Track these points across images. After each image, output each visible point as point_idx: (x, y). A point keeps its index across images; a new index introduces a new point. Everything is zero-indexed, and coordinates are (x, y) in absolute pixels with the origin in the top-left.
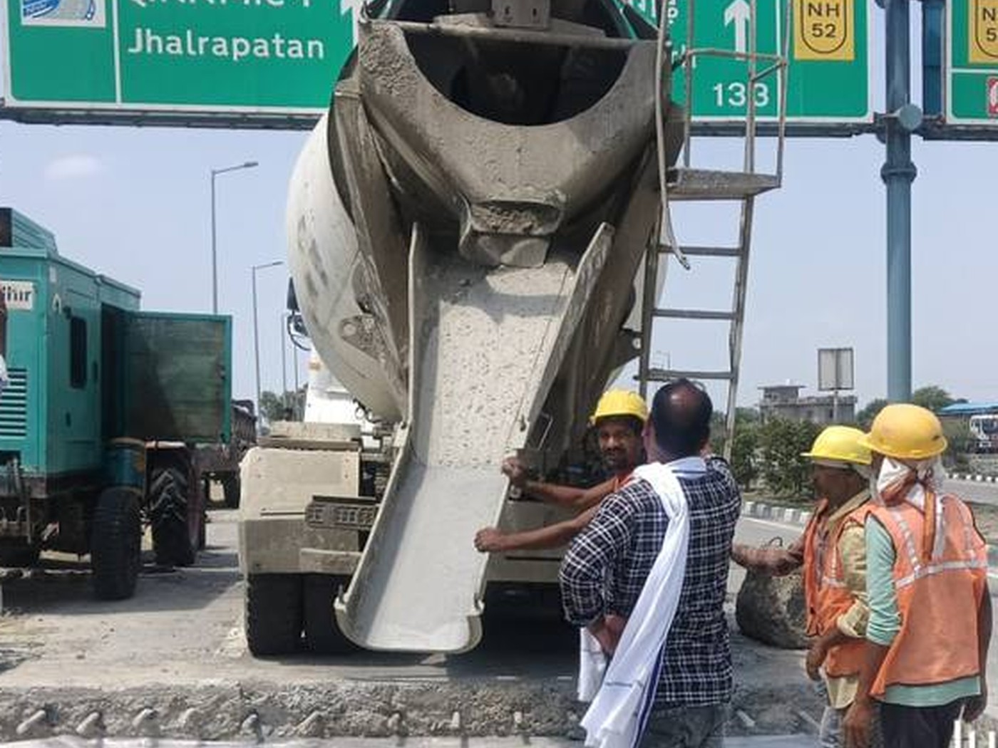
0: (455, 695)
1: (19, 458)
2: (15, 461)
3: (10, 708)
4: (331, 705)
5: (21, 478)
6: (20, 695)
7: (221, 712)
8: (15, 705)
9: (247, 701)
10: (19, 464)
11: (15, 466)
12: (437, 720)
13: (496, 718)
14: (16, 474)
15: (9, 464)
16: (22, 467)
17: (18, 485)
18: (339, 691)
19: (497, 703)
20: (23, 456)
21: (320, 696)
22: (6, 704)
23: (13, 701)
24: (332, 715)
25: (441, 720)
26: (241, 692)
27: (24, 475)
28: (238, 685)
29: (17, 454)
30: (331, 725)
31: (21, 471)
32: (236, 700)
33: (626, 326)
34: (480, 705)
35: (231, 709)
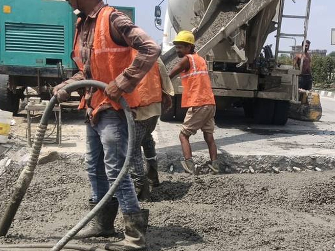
0: (250, 159)
1: (61, 62)
2: (60, 63)
3: (78, 161)
4: (202, 162)
5: (62, 70)
6: (81, 156)
7: (160, 164)
8: (79, 160)
9: (170, 160)
10: (62, 64)
11: (60, 65)
12: (242, 170)
13: (266, 169)
14: (61, 69)
15: (58, 64)
16: (63, 65)
17: (62, 73)
18: (205, 157)
19: (266, 163)
20: (63, 61)
21: (198, 159)
22: (76, 159)
23: (79, 158)
24: (203, 166)
25: (244, 169)
26: (168, 156)
27: (64, 69)
28: (166, 154)
29: (61, 60)
30: (202, 170)
31: (62, 67)
32: (166, 159)
33: (273, 20)
34: (259, 163)
35: (163, 163)
